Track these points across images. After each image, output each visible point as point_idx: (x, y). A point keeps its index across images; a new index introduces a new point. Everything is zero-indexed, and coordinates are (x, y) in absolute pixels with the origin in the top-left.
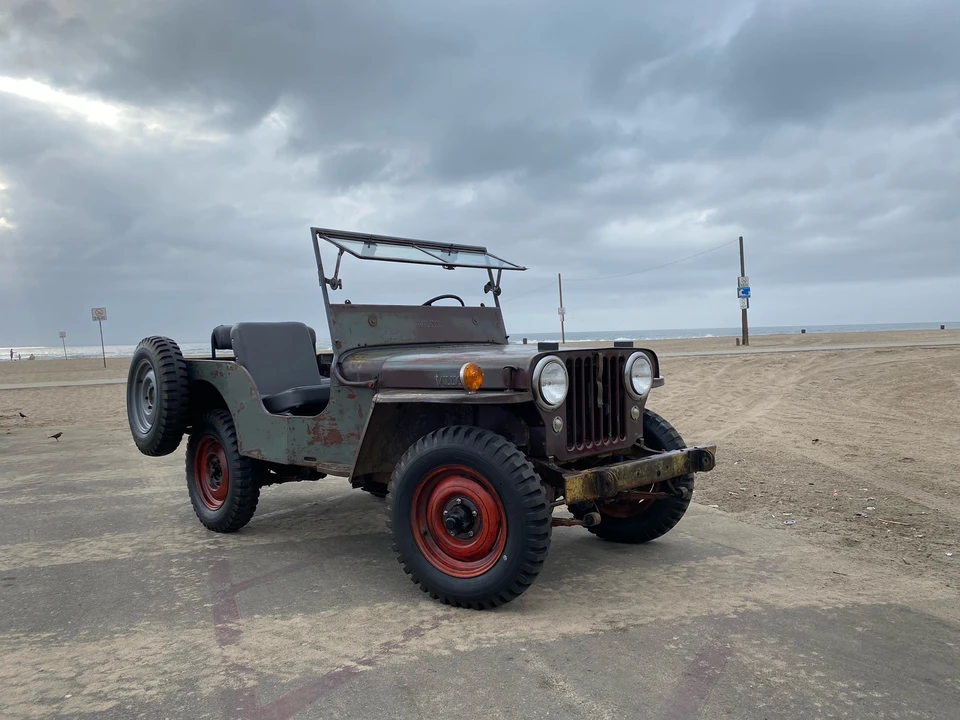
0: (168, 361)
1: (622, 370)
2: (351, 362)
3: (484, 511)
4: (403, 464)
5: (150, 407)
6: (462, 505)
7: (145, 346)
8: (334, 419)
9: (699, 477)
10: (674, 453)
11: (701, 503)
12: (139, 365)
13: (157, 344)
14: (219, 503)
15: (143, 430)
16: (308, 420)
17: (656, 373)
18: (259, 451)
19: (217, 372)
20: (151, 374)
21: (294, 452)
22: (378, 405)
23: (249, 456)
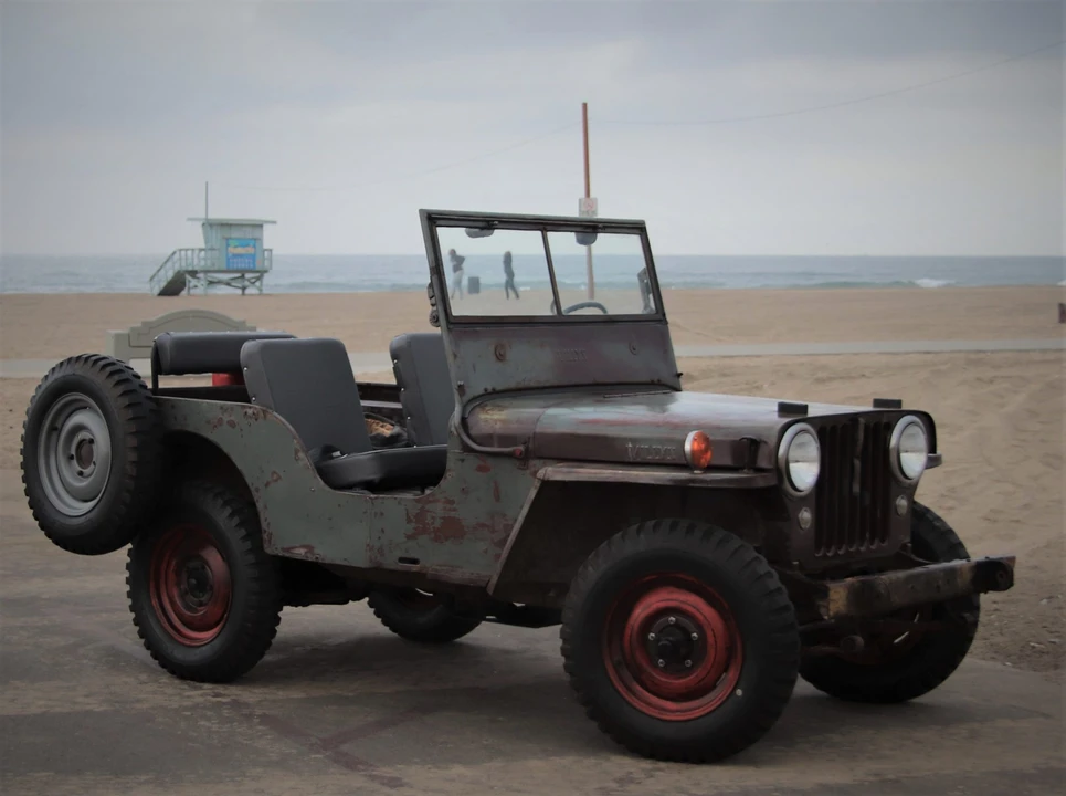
0: (131, 398)
1: (887, 441)
2: (483, 416)
3: (710, 634)
4: (590, 569)
5: (81, 474)
6: (676, 625)
7: (79, 370)
8: (452, 502)
9: (987, 599)
10: (956, 563)
11: (984, 659)
12: (59, 402)
13: (109, 369)
14: (208, 635)
16: (406, 503)
17: (932, 447)
18: (310, 547)
19: (220, 420)
20: (86, 417)
21: (381, 551)
22: (547, 485)
23: (287, 555)
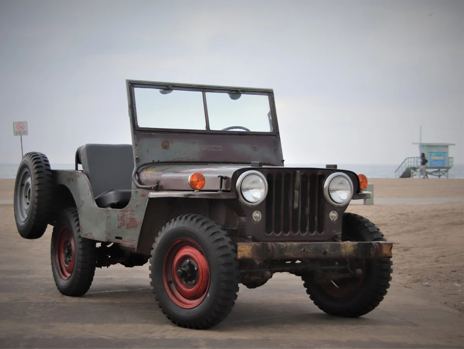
0: (40, 169)
1: (322, 184)
2: (144, 172)
3: (200, 267)
5: (28, 204)
6: (190, 264)
7: (26, 159)
8: (132, 211)
12: (23, 173)
13: (33, 158)
14: (69, 275)
15: (23, 220)
16: (118, 212)
17: (358, 190)
18: (91, 233)
19: (70, 178)
20: (29, 180)
21: (109, 234)
23: (86, 237)
